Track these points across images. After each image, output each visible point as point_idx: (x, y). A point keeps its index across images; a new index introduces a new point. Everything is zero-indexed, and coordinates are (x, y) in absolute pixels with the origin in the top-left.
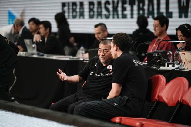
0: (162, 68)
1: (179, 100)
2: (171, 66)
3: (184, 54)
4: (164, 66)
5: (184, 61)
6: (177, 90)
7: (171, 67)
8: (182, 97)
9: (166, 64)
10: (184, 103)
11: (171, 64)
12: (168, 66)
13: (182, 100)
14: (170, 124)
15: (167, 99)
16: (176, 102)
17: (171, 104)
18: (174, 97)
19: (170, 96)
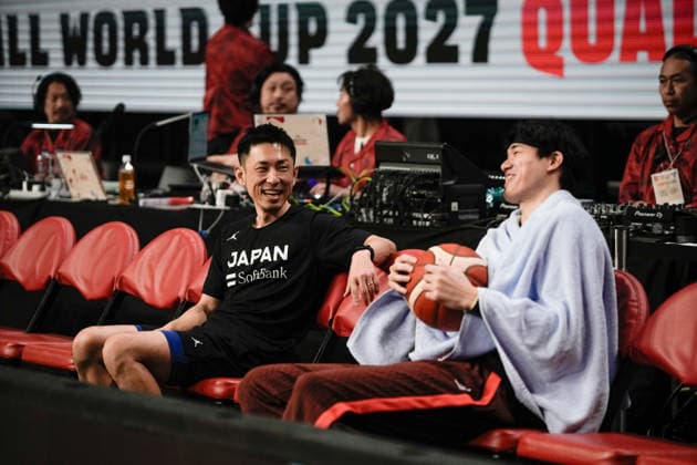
0: (14, 194)
1: (52, 274)
2: (36, 188)
3: (70, 158)
4: (20, 188)
5: (68, 174)
6: (47, 248)
7: (36, 193)
8: (58, 268)
9: (25, 185)
10: (64, 282)
11: (37, 183)
12: (30, 188)
13: (59, 274)
14: (27, 336)
15: (22, 271)
16: (43, 281)
17: (31, 286)
18: (38, 266)
19: (29, 264)
